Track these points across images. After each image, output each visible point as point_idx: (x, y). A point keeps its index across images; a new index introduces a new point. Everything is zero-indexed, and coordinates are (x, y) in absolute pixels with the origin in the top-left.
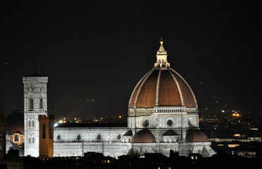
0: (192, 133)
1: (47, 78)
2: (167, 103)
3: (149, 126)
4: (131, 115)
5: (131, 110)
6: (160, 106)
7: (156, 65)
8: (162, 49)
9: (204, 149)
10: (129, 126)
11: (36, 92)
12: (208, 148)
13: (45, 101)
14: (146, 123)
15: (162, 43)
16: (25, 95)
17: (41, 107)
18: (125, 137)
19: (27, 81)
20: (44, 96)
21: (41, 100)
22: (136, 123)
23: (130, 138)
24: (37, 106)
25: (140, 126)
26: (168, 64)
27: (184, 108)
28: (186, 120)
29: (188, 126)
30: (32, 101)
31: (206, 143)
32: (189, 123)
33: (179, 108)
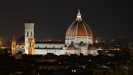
0: (90, 47)
1: (34, 24)
2: (81, 35)
3: (73, 43)
4: (66, 39)
5: (67, 37)
6: (78, 36)
7: (77, 19)
8: (79, 13)
9: (95, 53)
10: (66, 43)
11: (30, 29)
12: (96, 52)
13: (33, 33)
14: (72, 42)
15: (79, 11)
16: (25, 30)
17: (32, 35)
18: (64, 48)
19: (26, 25)
20: (33, 31)
21: (32, 32)
22: (68, 42)
23: (66, 48)
24: (30, 35)
25: (70, 43)
26: (81, 19)
27: (87, 37)
28: (88, 41)
29: (89, 44)
30: (28, 33)
31: (95, 51)
32: (89, 43)
33: (85, 37)
